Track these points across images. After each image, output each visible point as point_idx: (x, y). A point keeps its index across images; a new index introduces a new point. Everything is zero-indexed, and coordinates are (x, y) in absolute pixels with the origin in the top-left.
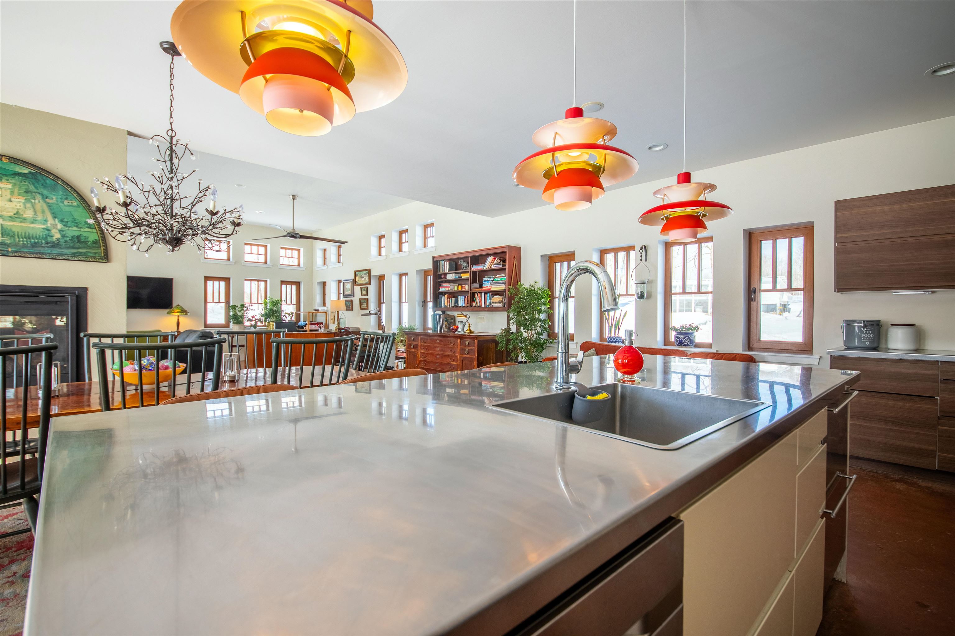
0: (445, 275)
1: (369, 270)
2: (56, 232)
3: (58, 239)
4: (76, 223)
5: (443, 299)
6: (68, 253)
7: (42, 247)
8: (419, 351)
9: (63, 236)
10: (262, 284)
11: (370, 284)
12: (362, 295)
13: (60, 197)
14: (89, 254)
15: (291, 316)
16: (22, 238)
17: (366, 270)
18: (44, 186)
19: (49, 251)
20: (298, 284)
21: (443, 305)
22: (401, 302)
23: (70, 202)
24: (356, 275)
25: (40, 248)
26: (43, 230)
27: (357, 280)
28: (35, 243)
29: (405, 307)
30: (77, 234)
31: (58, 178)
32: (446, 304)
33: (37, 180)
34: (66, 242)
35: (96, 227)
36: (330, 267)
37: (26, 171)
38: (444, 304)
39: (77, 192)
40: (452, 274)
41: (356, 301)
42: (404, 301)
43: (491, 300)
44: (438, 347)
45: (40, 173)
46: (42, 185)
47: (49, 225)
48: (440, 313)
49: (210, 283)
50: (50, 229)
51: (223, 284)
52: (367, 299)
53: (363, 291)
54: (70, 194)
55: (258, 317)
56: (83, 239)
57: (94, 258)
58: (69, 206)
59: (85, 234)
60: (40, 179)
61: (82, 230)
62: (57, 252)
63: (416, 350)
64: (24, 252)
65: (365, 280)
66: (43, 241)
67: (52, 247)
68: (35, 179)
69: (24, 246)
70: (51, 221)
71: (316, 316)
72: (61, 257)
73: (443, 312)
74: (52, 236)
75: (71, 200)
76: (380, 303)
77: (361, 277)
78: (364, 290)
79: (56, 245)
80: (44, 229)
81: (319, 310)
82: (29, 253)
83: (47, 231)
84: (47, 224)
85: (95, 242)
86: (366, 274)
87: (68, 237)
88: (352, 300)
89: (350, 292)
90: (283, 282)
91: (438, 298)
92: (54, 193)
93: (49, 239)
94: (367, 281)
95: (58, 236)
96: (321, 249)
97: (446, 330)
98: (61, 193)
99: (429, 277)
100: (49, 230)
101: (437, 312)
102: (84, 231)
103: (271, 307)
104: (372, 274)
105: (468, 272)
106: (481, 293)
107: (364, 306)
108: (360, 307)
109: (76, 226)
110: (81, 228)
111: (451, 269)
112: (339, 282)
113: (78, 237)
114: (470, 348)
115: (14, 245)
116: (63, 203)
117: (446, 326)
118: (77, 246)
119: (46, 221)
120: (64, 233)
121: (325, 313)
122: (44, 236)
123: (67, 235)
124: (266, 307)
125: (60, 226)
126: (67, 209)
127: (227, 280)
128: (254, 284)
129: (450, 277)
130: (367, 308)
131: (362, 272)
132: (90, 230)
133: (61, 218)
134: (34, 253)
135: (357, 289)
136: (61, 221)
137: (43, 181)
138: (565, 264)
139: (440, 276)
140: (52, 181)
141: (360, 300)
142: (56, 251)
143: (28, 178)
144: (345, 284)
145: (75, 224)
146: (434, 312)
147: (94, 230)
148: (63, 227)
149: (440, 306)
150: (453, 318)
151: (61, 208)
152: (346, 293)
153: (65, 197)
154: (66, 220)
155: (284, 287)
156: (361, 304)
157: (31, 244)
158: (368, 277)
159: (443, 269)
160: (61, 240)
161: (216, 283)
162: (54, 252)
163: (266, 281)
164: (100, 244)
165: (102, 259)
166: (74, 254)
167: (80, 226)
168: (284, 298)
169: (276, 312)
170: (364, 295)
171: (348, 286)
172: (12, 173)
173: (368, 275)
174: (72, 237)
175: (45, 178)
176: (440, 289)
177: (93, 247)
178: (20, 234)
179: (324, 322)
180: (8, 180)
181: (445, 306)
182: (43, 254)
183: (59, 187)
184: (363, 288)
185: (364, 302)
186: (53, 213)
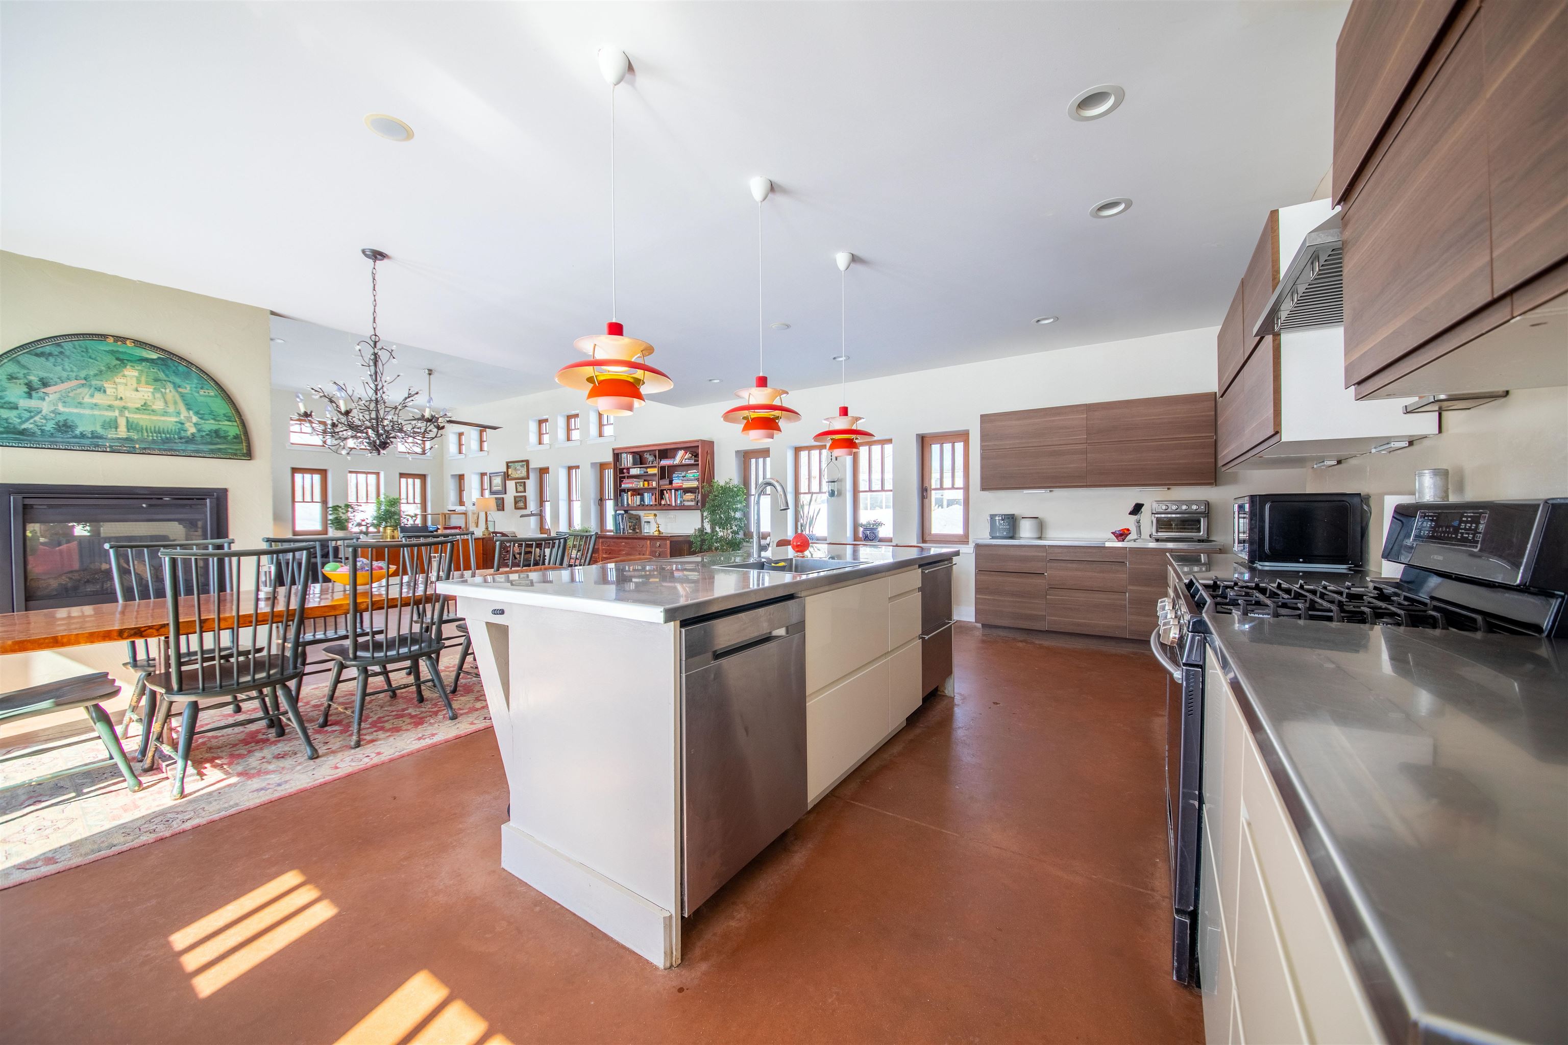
0: (628, 469)
1: (527, 462)
2: (190, 426)
3: (193, 434)
4: (214, 415)
5: (625, 497)
6: (205, 450)
7: (175, 443)
8: (601, 556)
9: (199, 431)
10: (372, 479)
11: (528, 478)
12: (517, 492)
13: (194, 386)
14: (230, 451)
15: (414, 518)
16: (151, 432)
17: (522, 461)
18: (176, 373)
19: (183, 448)
20: (423, 477)
21: (625, 503)
22: (570, 500)
23: (206, 391)
24: (508, 467)
25: (173, 445)
26: (175, 424)
27: (510, 473)
28: (167, 438)
29: (577, 507)
30: (215, 427)
31: (192, 364)
32: (630, 503)
33: (166, 365)
34: (202, 437)
35: (237, 419)
36: (470, 456)
37: (154, 356)
38: (628, 502)
39: (215, 381)
40: (636, 469)
41: (509, 498)
42: (574, 499)
43: (682, 498)
44: (623, 550)
45: (171, 359)
46: (174, 372)
47: (182, 418)
48: (623, 512)
49: (298, 477)
50: (183, 422)
51: (317, 478)
52: (525, 497)
53: (518, 486)
54: (206, 383)
55: (369, 521)
56: (222, 434)
57: (235, 454)
58: (206, 396)
59: (224, 428)
60: (171, 365)
61: (220, 423)
62: (193, 449)
63: (596, 555)
64: (154, 449)
65: (521, 473)
66: (176, 436)
67: (187, 442)
68: (165, 365)
69: (154, 442)
70: (184, 413)
71: (449, 518)
72: (197, 454)
73: (626, 511)
74: (186, 431)
75: (208, 389)
76: (541, 502)
77: (516, 469)
78: (520, 486)
79: (191, 440)
80: (176, 422)
81: (454, 511)
82: (160, 450)
83: (180, 425)
84: (180, 417)
85: (236, 437)
86: (522, 466)
87: (204, 431)
88: (503, 498)
89: (500, 488)
90: (402, 475)
91: (620, 496)
92: (188, 382)
93: (183, 434)
94: (524, 474)
95: (193, 430)
96: (455, 433)
97: (631, 531)
98: (196, 381)
99: (607, 471)
100: (182, 424)
101: (618, 512)
102: (223, 425)
103: (388, 507)
104: (532, 466)
105: (655, 467)
106: (671, 490)
107: (521, 504)
108: (515, 506)
109: (214, 419)
110: (219, 421)
111: (635, 463)
112: (483, 475)
113: (217, 432)
114: (661, 550)
115: (142, 441)
116: (198, 393)
117: (630, 527)
118: (215, 442)
119: (179, 413)
120: (200, 427)
121: (464, 514)
122: (177, 430)
123: (204, 430)
124: (379, 509)
125: (195, 419)
126: (202, 399)
127: (323, 473)
128: (362, 477)
129: (634, 472)
130: (525, 508)
131: (516, 464)
132: (230, 423)
133: (196, 409)
134: (165, 450)
135: (511, 485)
136: (197, 413)
137: (174, 368)
138: (761, 460)
139: (621, 471)
140: (185, 368)
141: (515, 497)
142: (191, 447)
143: (156, 364)
144: (493, 478)
145: (213, 417)
146: (616, 511)
147: (235, 424)
148: (199, 420)
149: (622, 505)
150: (638, 518)
151: (196, 399)
152: (494, 489)
153: (200, 386)
154: (202, 412)
155: (403, 481)
156: (516, 503)
157: (162, 439)
158: (525, 470)
159: (626, 463)
160: (197, 435)
161: (308, 477)
162: (189, 449)
163: (378, 474)
164: (242, 439)
165: (244, 456)
166: (212, 451)
167: (218, 419)
168: (403, 495)
169: (395, 513)
170: (521, 492)
171: (497, 481)
172: (138, 358)
173: (525, 466)
174: (209, 431)
175: (176, 364)
176: (623, 485)
177: (235, 443)
178: (149, 428)
179: (463, 526)
180: (134, 367)
181: (628, 504)
182: (175, 450)
183: (194, 375)
184: (518, 483)
185: (520, 501)
186: (187, 404)
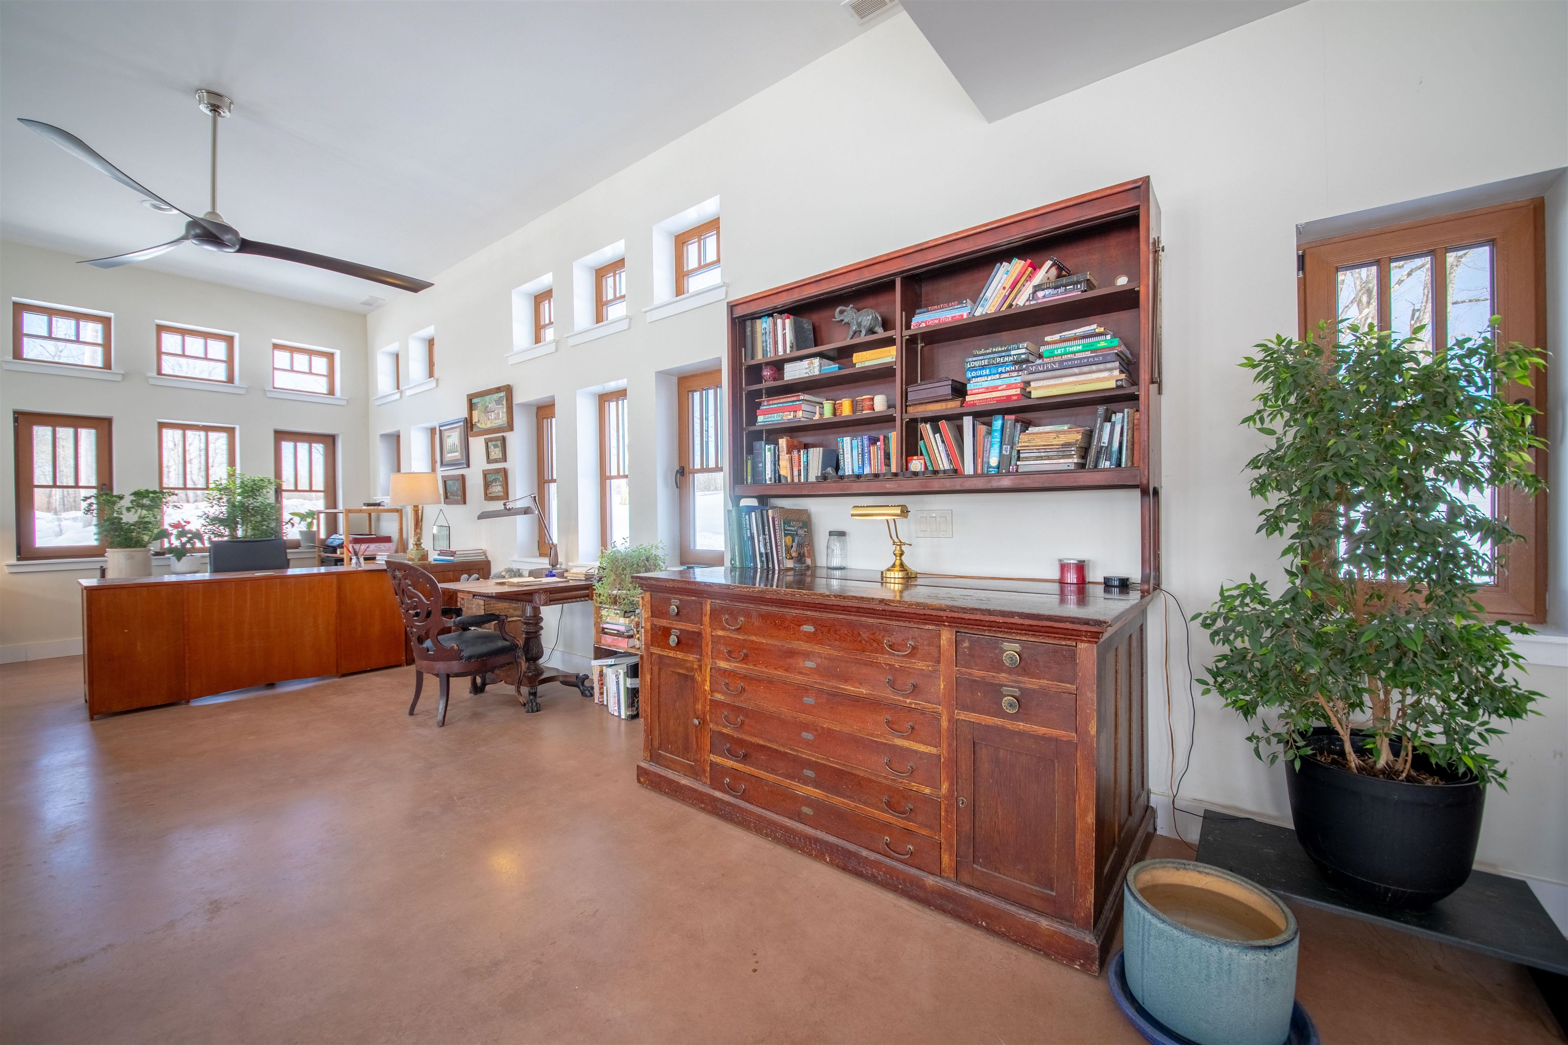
1: (508, 390)
10: (219, 441)
11: (510, 427)
12: (489, 461)
15: (309, 520)
17: (498, 390)
20: (327, 440)
22: (603, 476)
24: (471, 407)
27: (475, 419)
29: (618, 489)
36: (412, 392)
41: (474, 476)
42: (614, 474)
48: (758, 504)
52: (505, 472)
53: (492, 448)
65: (497, 418)
71: (378, 519)
76: (542, 479)
77: (487, 411)
78: (496, 446)
81: (379, 505)
86: (498, 402)
88: (463, 477)
89: (456, 455)
90: (284, 436)
94: (502, 420)
104: (518, 399)
107: (497, 489)
108: (486, 494)
112: (433, 430)
121: (397, 511)
124: (230, 499)
127: (100, 424)
128: (196, 437)
130: (506, 495)
131: (487, 398)
135: (477, 445)
141: (485, 474)
144: (446, 434)
152: (449, 457)
155: (287, 446)
156: (487, 485)
158: (505, 410)
161: (64, 432)
163: (231, 431)
168: (287, 475)
169: (263, 510)
170: (496, 461)
171: (453, 439)
173: (504, 402)
179: (395, 536)
184: (491, 440)
185: (495, 480)
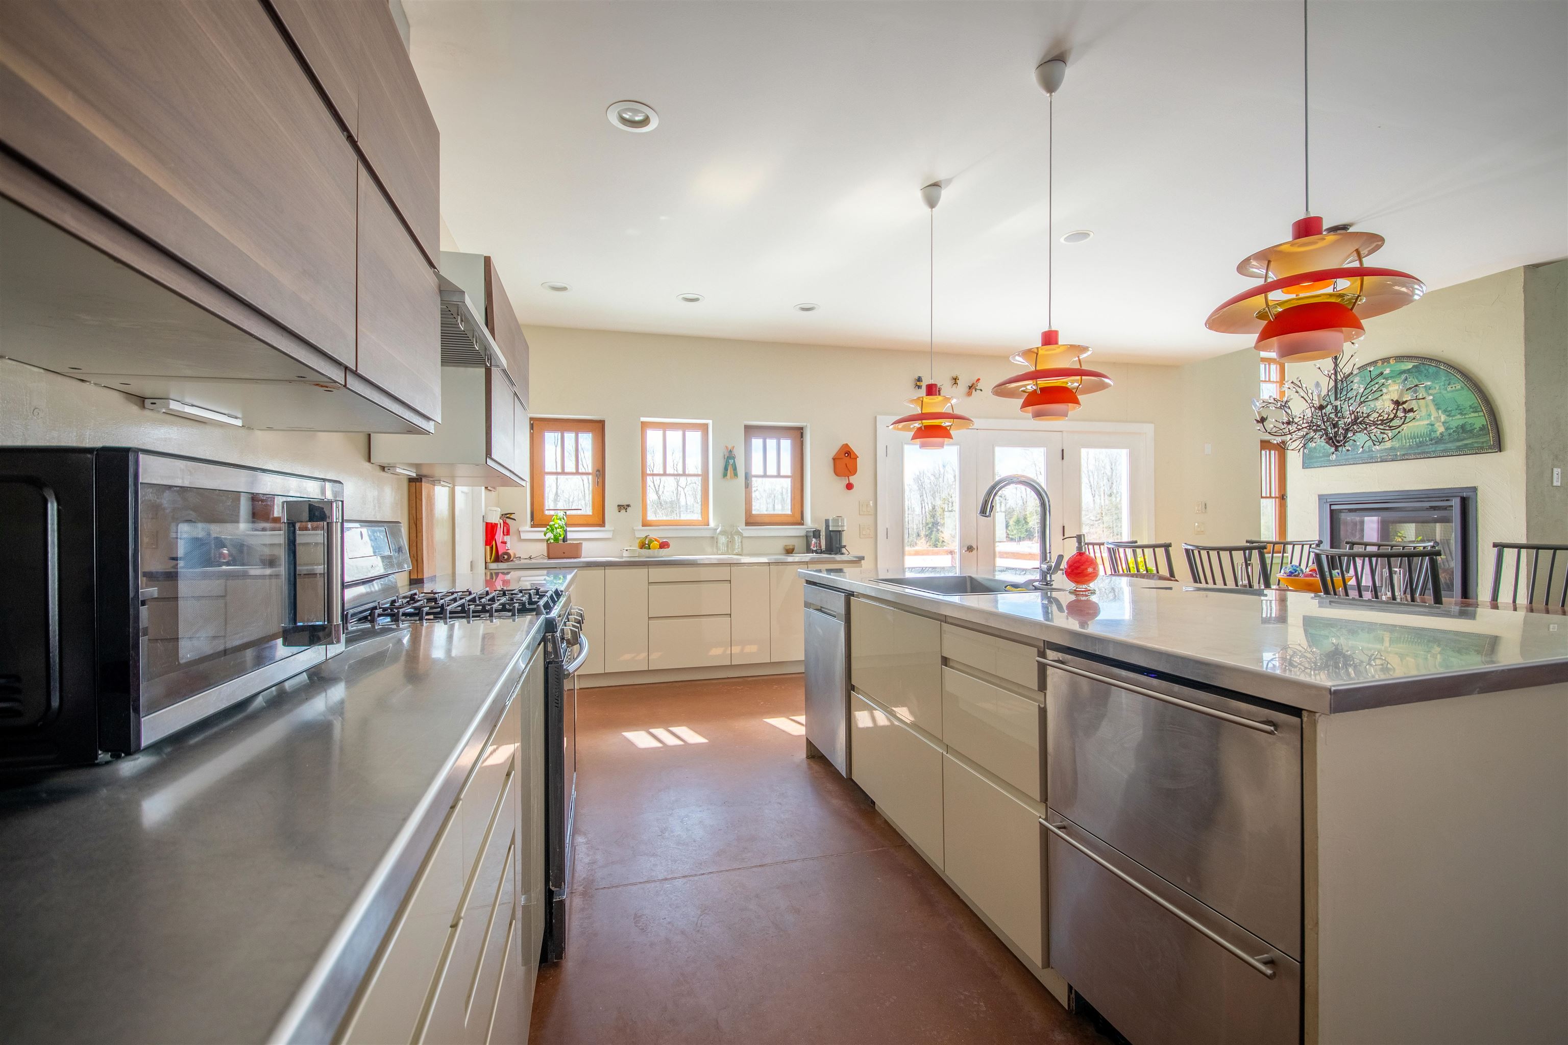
2: (1439, 426)
3: (1441, 434)
4: (1460, 409)
6: (1452, 448)
7: (1427, 445)
9: (1447, 429)
13: (1443, 383)
14: (1476, 445)
16: (1408, 439)
18: (1427, 377)
19: (1433, 449)
23: (1453, 386)
25: (1425, 447)
26: (1427, 426)
28: (1420, 442)
30: (1461, 422)
31: (1440, 362)
33: (1420, 372)
34: (1450, 434)
35: (1483, 408)
37: (1409, 366)
39: (1461, 372)
45: (1423, 364)
46: (1425, 376)
47: (1432, 419)
50: (1433, 423)
54: (1453, 377)
56: (1468, 428)
57: (1482, 448)
58: (1453, 391)
59: (1470, 421)
60: (1423, 369)
61: (1467, 416)
62: (1442, 449)
64: (1410, 454)
66: (1428, 439)
67: (1436, 443)
68: (1419, 371)
69: (1411, 447)
70: (1434, 414)
72: (1446, 454)
74: (1436, 432)
75: (1454, 384)
79: (1440, 440)
80: (1428, 424)
82: (1415, 454)
83: (1430, 427)
84: (1431, 419)
85: (1483, 428)
87: (1452, 429)
92: (1436, 382)
93: (1433, 435)
95: (1441, 429)
98: (1444, 379)
100: (1433, 425)
102: (1469, 418)
109: (1461, 414)
110: (1465, 414)
113: (1463, 427)
115: (1402, 448)
116: (1446, 390)
118: (1462, 438)
119: (1430, 415)
120: (1448, 424)
122: (1429, 433)
123: (1451, 426)
125: (1443, 418)
126: (1449, 395)
132: (1476, 414)
133: (1443, 408)
134: (1419, 454)
136: (1445, 411)
137: (1425, 372)
140: (1434, 368)
142: (1441, 447)
143: (1412, 372)
145: (1460, 411)
147: (1481, 414)
148: (1447, 417)
151: (1444, 396)
153: (1447, 382)
154: (1449, 409)
157: (1416, 444)
160: (1444, 434)
162: (1438, 449)
164: (1489, 429)
165: (1491, 449)
166: (1459, 448)
167: (1465, 412)
172: (1398, 372)
174: (1456, 427)
175: (1427, 367)
177: (1480, 435)
178: (1406, 435)
180: (1395, 381)
182: (1427, 452)
183: (1442, 373)
186: (1436, 405)
